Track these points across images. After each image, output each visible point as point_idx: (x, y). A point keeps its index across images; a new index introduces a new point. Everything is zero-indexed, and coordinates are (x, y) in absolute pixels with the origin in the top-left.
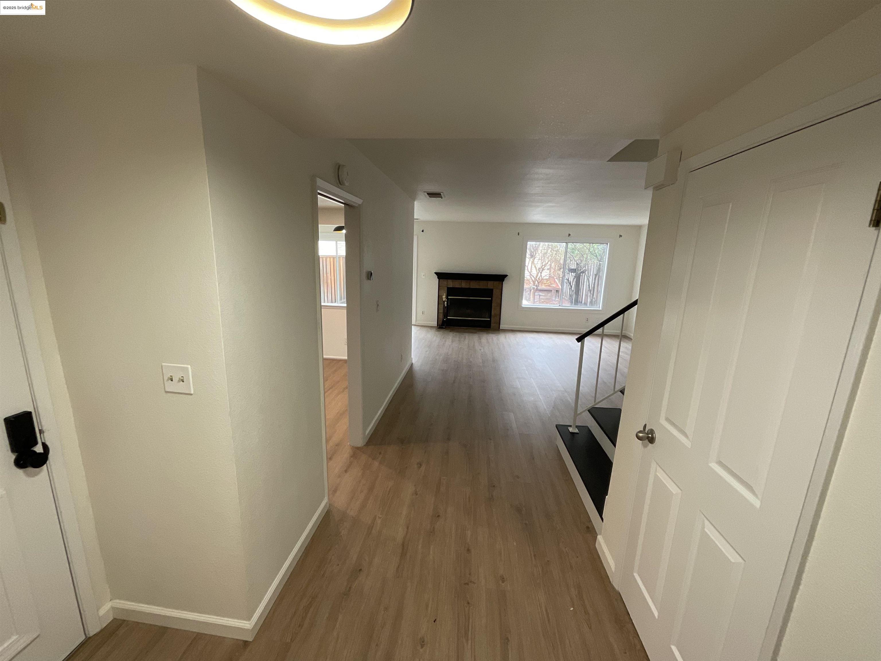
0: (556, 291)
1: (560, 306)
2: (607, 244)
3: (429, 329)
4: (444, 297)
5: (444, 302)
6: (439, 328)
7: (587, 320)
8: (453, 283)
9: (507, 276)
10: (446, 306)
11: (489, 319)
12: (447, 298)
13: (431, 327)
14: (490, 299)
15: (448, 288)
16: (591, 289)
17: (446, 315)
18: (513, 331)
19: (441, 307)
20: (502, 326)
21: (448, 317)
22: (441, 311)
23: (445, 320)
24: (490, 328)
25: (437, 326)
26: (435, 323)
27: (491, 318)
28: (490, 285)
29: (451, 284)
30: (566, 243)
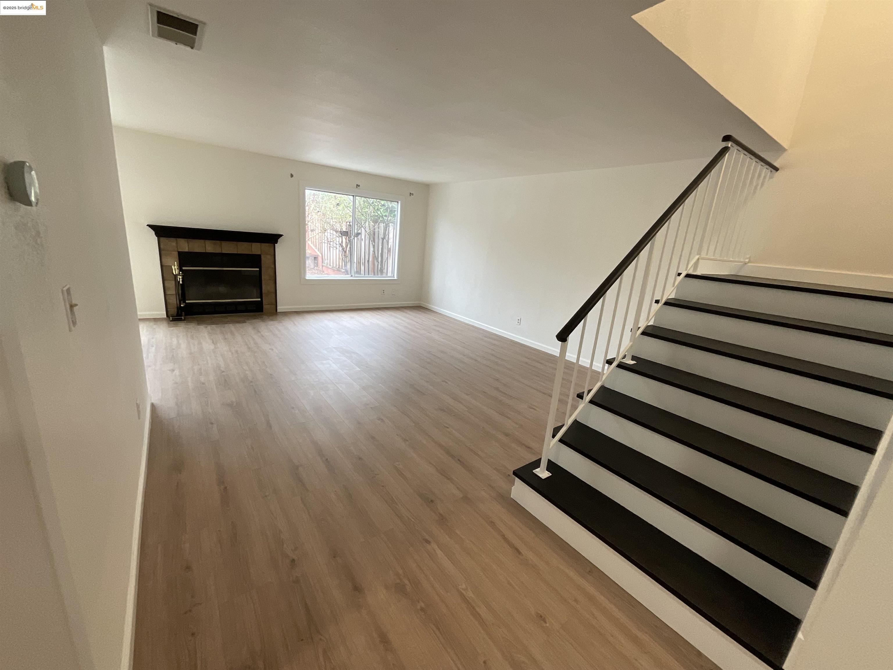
0: (314, 257)
1: (352, 276)
2: (398, 202)
3: (152, 324)
4: (175, 269)
5: (176, 276)
6: (173, 320)
7: (383, 292)
8: (188, 245)
9: (281, 236)
10: (181, 283)
11: (260, 299)
12: (180, 269)
13: (156, 320)
14: (258, 269)
15: (180, 254)
16: (376, 255)
17: (183, 297)
18: (298, 313)
19: (171, 284)
20: (280, 308)
21: (187, 302)
22: (172, 291)
23: (182, 306)
24: (262, 311)
25: (165, 317)
26: (163, 313)
27: (262, 298)
28: (255, 248)
29: (185, 246)
30: (353, 196)
